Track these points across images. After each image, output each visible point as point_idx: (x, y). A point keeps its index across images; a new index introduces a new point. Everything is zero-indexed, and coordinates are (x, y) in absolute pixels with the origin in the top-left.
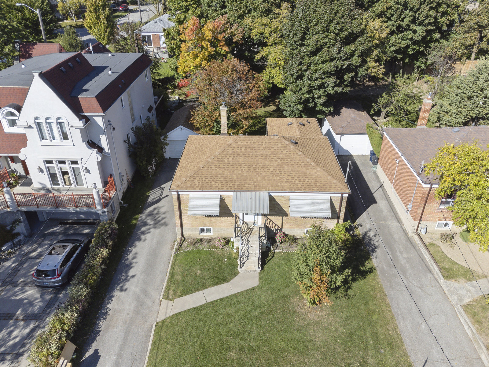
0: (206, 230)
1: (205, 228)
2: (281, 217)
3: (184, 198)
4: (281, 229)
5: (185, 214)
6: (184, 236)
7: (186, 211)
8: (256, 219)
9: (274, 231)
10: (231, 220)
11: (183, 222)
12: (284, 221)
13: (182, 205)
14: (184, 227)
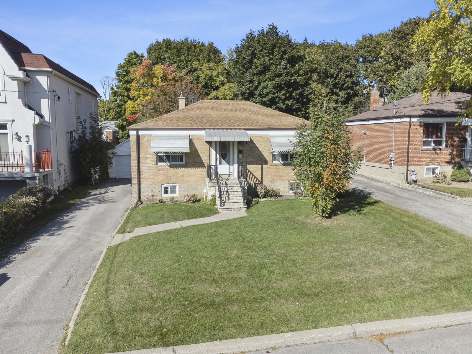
0: (169, 190)
1: (169, 185)
2: (260, 166)
3: (144, 141)
4: (261, 183)
5: (145, 165)
6: (142, 199)
7: (146, 160)
8: (231, 171)
9: (254, 186)
10: (202, 172)
11: (142, 176)
12: (264, 172)
13: (141, 152)
14: (141, 185)
